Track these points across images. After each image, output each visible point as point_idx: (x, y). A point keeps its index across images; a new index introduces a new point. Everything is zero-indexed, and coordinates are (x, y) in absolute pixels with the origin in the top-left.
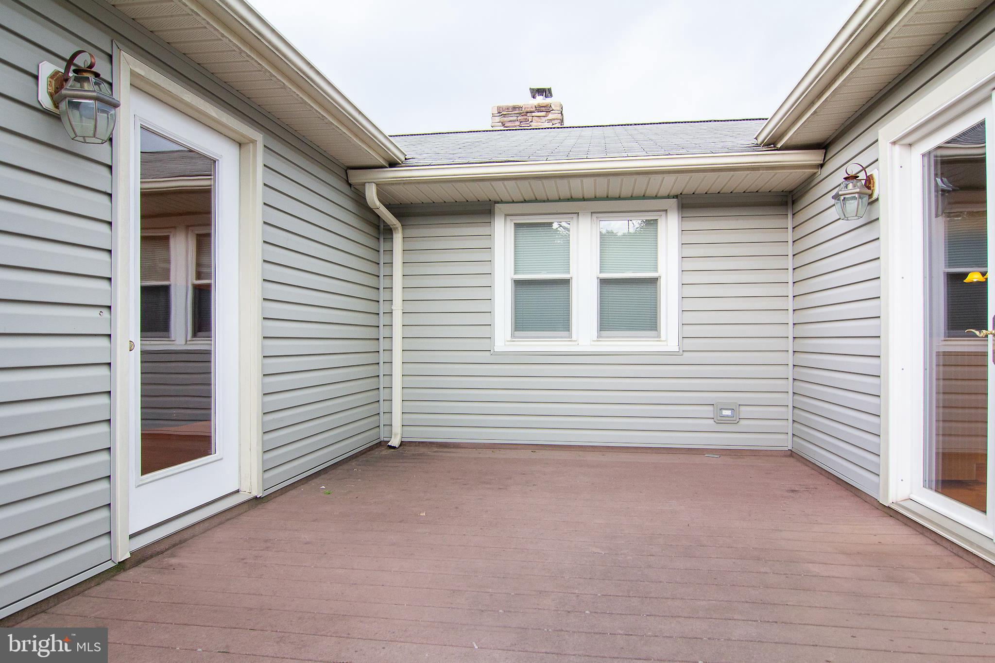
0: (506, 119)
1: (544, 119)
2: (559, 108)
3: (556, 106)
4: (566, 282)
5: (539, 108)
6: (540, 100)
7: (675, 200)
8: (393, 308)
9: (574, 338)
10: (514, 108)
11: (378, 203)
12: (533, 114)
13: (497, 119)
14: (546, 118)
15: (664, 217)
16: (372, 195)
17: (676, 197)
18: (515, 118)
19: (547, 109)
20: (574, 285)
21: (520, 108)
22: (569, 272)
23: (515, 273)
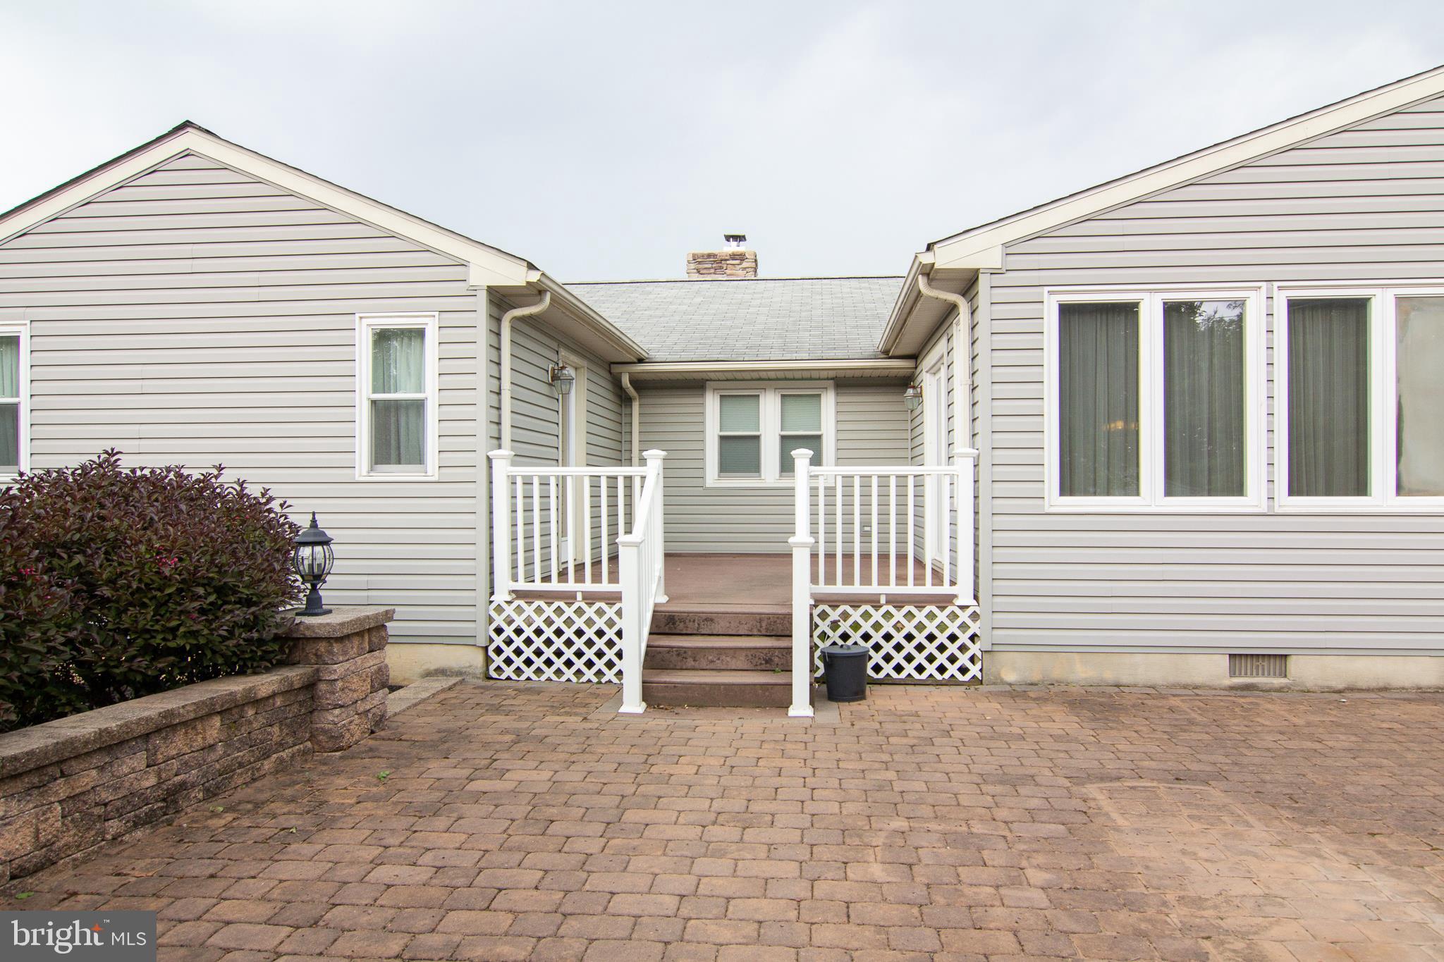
0: (701, 266)
1: (738, 267)
2: (753, 257)
3: (750, 255)
4: (757, 438)
5: (734, 256)
6: (733, 247)
7: (832, 381)
8: (633, 455)
9: (763, 478)
10: (709, 256)
11: (629, 385)
12: (728, 262)
13: (693, 266)
14: (740, 266)
15: (825, 393)
16: (626, 381)
17: (832, 379)
18: (710, 266)
19: (741, 257)
20: (762, 439)
21: (715, 256)
22: (759, 430)
23: (721, 431)
